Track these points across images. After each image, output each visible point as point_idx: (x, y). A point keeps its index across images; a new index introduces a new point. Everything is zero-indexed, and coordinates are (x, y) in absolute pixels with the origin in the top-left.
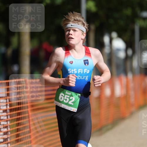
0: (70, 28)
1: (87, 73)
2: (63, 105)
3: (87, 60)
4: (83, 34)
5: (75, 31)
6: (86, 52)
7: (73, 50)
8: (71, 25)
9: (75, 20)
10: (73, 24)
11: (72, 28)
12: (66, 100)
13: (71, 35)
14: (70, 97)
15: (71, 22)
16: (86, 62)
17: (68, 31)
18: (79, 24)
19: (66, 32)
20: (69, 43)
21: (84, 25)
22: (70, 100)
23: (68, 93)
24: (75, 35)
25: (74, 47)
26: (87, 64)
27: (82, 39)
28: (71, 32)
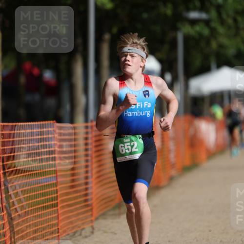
0: (127, 52)
1: (148, 106)
3: (148, 91)
4: (143, 60)
5: (132, 56)
6: (145, 82)
7: (130, 80)
9: (133, 43)
10: (131, 48)
13: (128, 61)
14: (131, 144)
15: (128, 46)
16: (146, 94)
17: (124, 56)
18: (138, 48)
19: (122, 57)
20: (125, 71)
21: (144, 50)
22: (132, 147)
23: (127, 140)
25: (132, 76)
26: (147, 96)
27: (141, 67)
28: (129, 58)
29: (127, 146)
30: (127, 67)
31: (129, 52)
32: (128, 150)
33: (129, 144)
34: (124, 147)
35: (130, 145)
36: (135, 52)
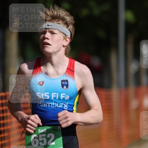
0: (46, 29)
3: (67, 81)
4: (66, 38)
5: (52, 33)
6: (68, 68)
10: (50, 23)
12: (43, 141)
13: (48, 39)
14: (46, 135)
16: (65, 84)
18: (59, 24)
20: (44, 51)
23: (42, 131)
26: (65, 87)
27: (64, 46)
28: (48, 35)
29: (42, 137)
30: (47, 47)
31: (48, 29)
32: (43, 143)
33: (44, 135)
34: (38, 138)
35: (46, 137)
36: (54, 28)
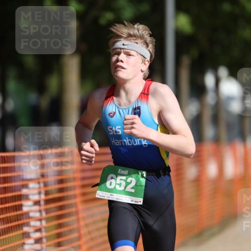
0: (121, 49)
2: (115, 195)
3: (139, 108)
4: (145, 61)
5: (128, 55)
6: (142, 93)
8: (123, 45)
9: (130, 36)
10: (126, 42)
11: (125, 50)
13: (122, 61)
15: (122, 39)
17: (116, 54)
18: (137, 43)
19: (113, 56)
21: (147, 46)
23: (122, 172)
24: (128, 63)
27: (142, 71)
28: (122, 57)
30: (120, 70)
31: (124, 49)
32: (120, 186)
35: (125, 181)
36: (131, 48)
